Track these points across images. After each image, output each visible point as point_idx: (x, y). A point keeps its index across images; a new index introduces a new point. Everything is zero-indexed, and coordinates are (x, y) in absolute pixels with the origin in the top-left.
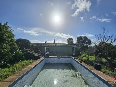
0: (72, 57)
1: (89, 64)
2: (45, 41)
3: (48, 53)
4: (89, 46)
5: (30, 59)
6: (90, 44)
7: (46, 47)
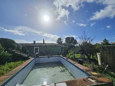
0: (61, 56)
1: (75, 61)
2: (34, 41)
3: (38, 53)
4: (75, 45)
5: (19, 61)
6: (76, 44)
7: (35, 48)
